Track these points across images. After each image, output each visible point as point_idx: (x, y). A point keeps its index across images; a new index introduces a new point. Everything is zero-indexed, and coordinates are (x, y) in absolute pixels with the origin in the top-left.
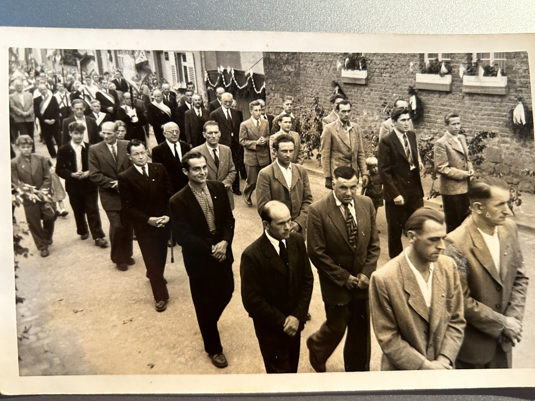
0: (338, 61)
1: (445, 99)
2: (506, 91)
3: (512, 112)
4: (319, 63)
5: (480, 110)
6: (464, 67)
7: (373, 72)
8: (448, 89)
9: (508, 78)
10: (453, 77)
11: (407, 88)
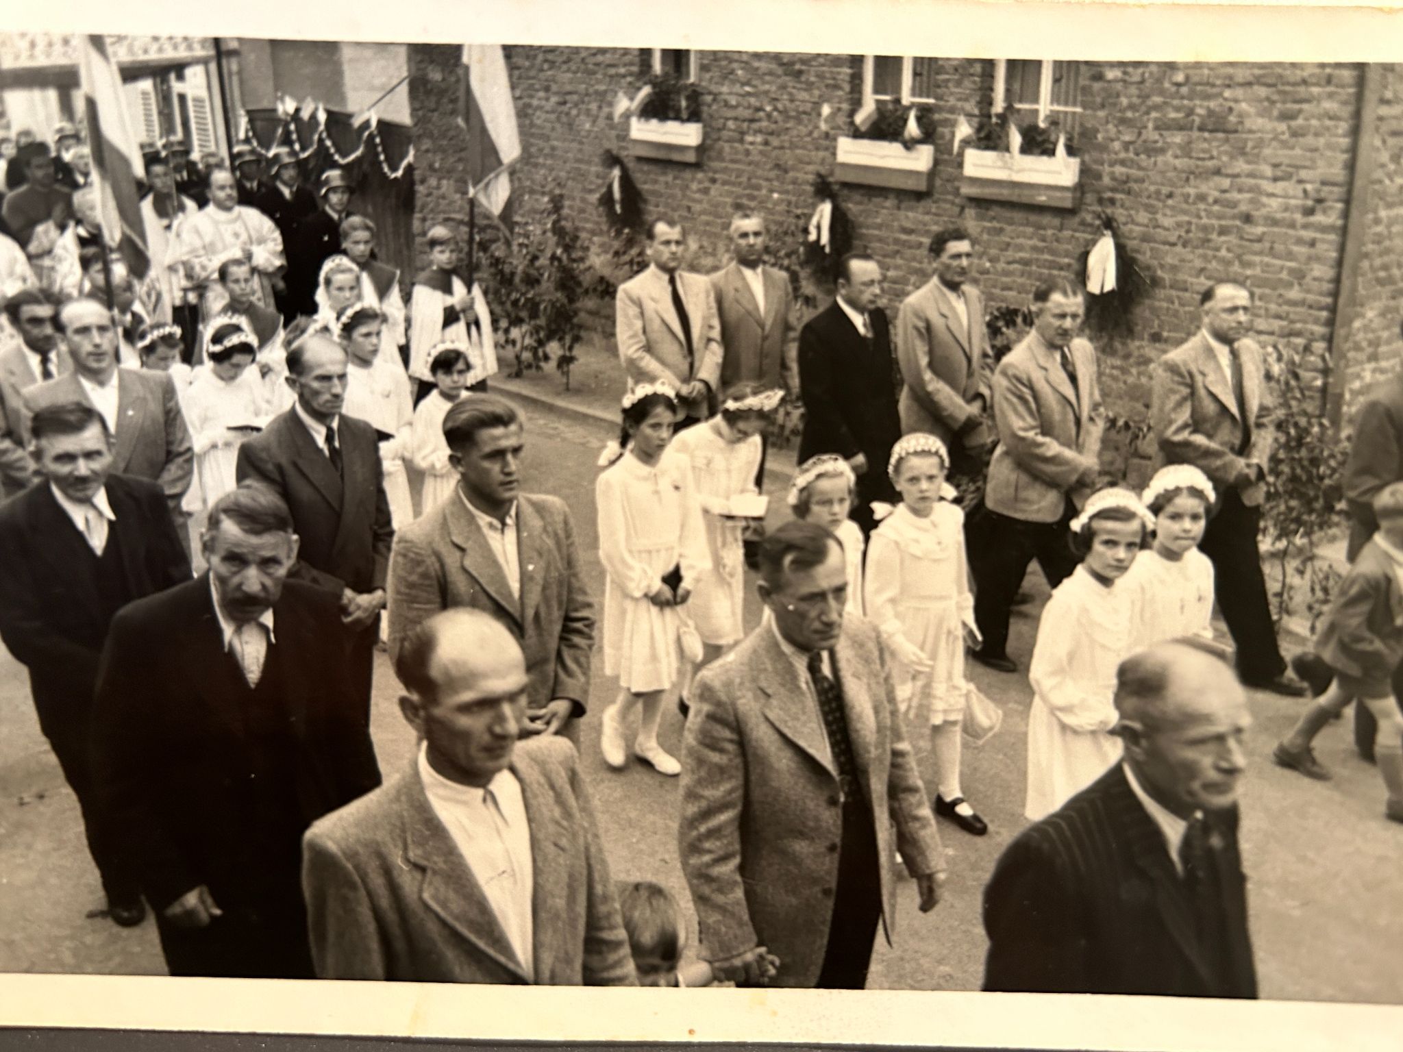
0: (621, 94)
1: (910, 214)
2: (1074, 198)
3: (1084, 257)
4: (568, 98)
5: (1004, 246)
6: (970, 125)
7: (719, 130)
8: (922, 186)
9: (1083, 163)
10: (937, 150)
11: (811, 178)
